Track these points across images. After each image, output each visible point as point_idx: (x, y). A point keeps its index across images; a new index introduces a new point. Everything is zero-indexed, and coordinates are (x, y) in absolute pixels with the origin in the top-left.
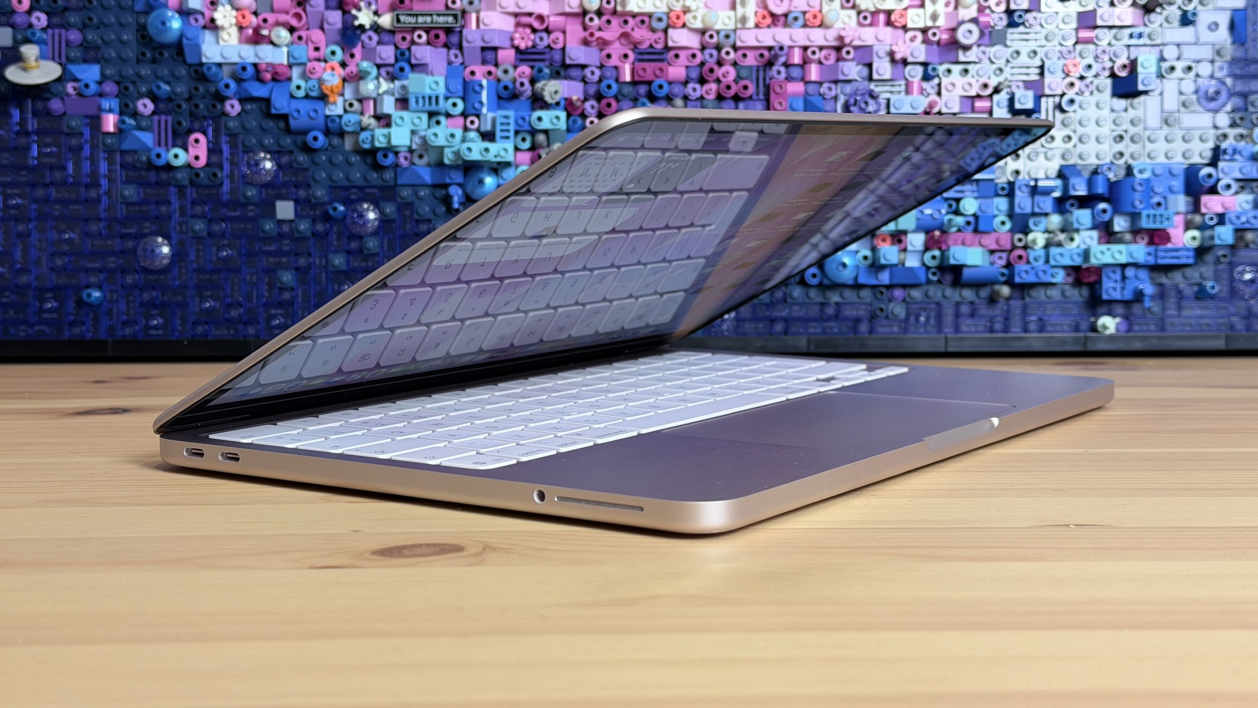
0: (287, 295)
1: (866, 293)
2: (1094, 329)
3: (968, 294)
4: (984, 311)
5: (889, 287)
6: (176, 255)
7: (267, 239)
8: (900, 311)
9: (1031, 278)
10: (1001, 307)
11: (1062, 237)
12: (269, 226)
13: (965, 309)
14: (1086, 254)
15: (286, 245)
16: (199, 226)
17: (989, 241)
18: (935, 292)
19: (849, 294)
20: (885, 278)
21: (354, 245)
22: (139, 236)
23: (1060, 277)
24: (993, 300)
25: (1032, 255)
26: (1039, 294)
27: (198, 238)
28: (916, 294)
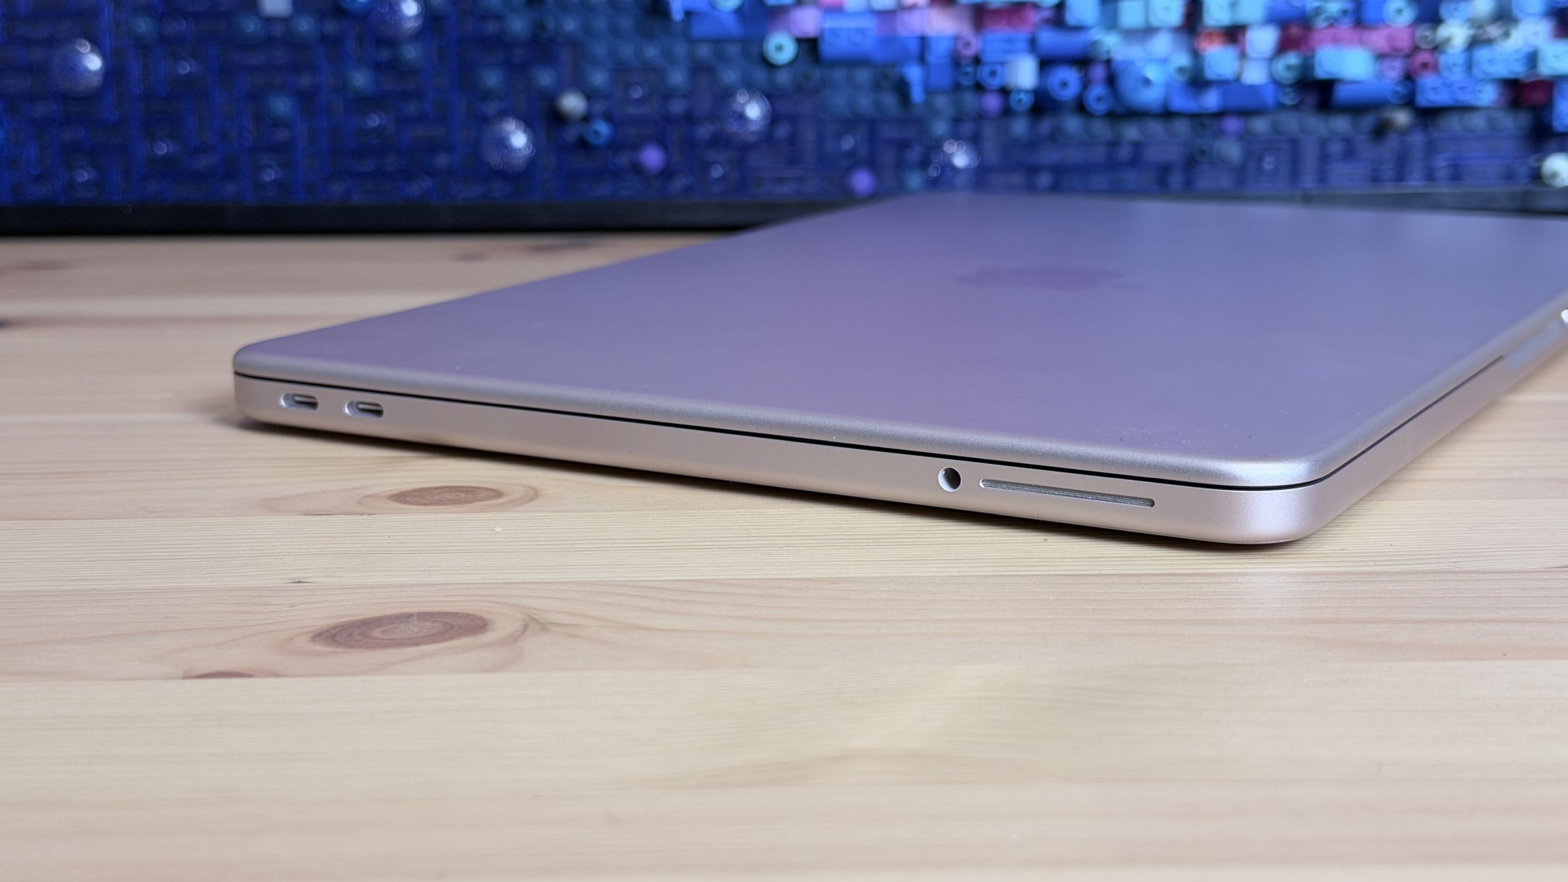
0: (282, 135)
1: (1181, 127)
2: (1537, 176)
3: (1341, 124)
4: (1366, 149)
5: (1220, 114)
6: (111, 72)
7: (249, 45)
8: (1232, 151)
9: (1440, 98)
10: (1392, 143)
11: (1493, 31)
12: (250, 26)
13: (1336, 148)
14: (1532, 58)
15: (280, 55)
16: (143, 26)
17: (1379, 39)
18: (1290, 122)
19: (1156, 128)
20: (1211, 100)
21: (384, 55)
22: (52, 42)
23: (1488, 95)
24: (1381, 131)
25: (1443, 60)
26: (1453, 123)
27: (142, 46)
28: (1260, 125)
